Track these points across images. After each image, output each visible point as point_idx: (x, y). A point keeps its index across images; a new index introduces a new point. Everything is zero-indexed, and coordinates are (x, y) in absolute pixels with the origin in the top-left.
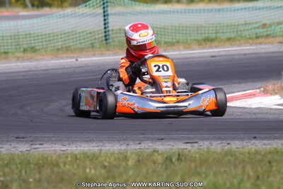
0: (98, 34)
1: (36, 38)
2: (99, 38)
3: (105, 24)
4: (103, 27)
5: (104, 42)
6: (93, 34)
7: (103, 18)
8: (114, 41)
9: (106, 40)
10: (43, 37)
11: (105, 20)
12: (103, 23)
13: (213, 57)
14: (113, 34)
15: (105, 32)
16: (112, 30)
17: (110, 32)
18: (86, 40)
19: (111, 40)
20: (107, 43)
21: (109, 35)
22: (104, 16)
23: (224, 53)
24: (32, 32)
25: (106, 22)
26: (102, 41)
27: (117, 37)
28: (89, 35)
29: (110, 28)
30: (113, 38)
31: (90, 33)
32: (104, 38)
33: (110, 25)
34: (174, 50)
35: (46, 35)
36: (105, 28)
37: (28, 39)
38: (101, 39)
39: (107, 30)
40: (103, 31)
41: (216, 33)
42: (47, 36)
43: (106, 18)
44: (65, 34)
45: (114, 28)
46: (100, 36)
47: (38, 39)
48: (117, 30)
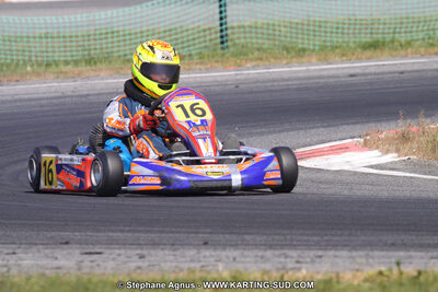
0: (211, 34)
1: (121, 38)
2: (211, 40)
3: (221, 19)
4: (218, 23)
5: (220, 46)
6: (207, 32)
7: (218, 10)
8: (235, 45)
9: (222, 43)
10: (133, 37)
11: (221, 12)
12: (218, 16)
13: (351, 76)
14: (233, 33)
15: (222, 31)
16: (232, 28)
17: (229, 32)
18: (197, 41)
19: (229, 43)
20: (223, 49)
21: (227, 35)
22: (221, 6)
23: (372, 70)
24: (121, 29)
25: (223, 15)
26: (216, 44)
27: (239, 38)
28: (202, 34)
29: (229, 25)
30: (232, 40)
31: (204, 31)
32: (219, 40)
33: (229, 19)
34: (301, 64)
35: (136, 33)
36: (221, 25)
37: (110, 40)
38: (214, 42)
39: (224, 27)
40: (219, 28)
41: (394, 33)
42: (139, 35)
43: (223, 9)
44: (165, 31)
45: (235, 24)
46: (213, 36)
47: (125, 40)
48: (239, 27)
